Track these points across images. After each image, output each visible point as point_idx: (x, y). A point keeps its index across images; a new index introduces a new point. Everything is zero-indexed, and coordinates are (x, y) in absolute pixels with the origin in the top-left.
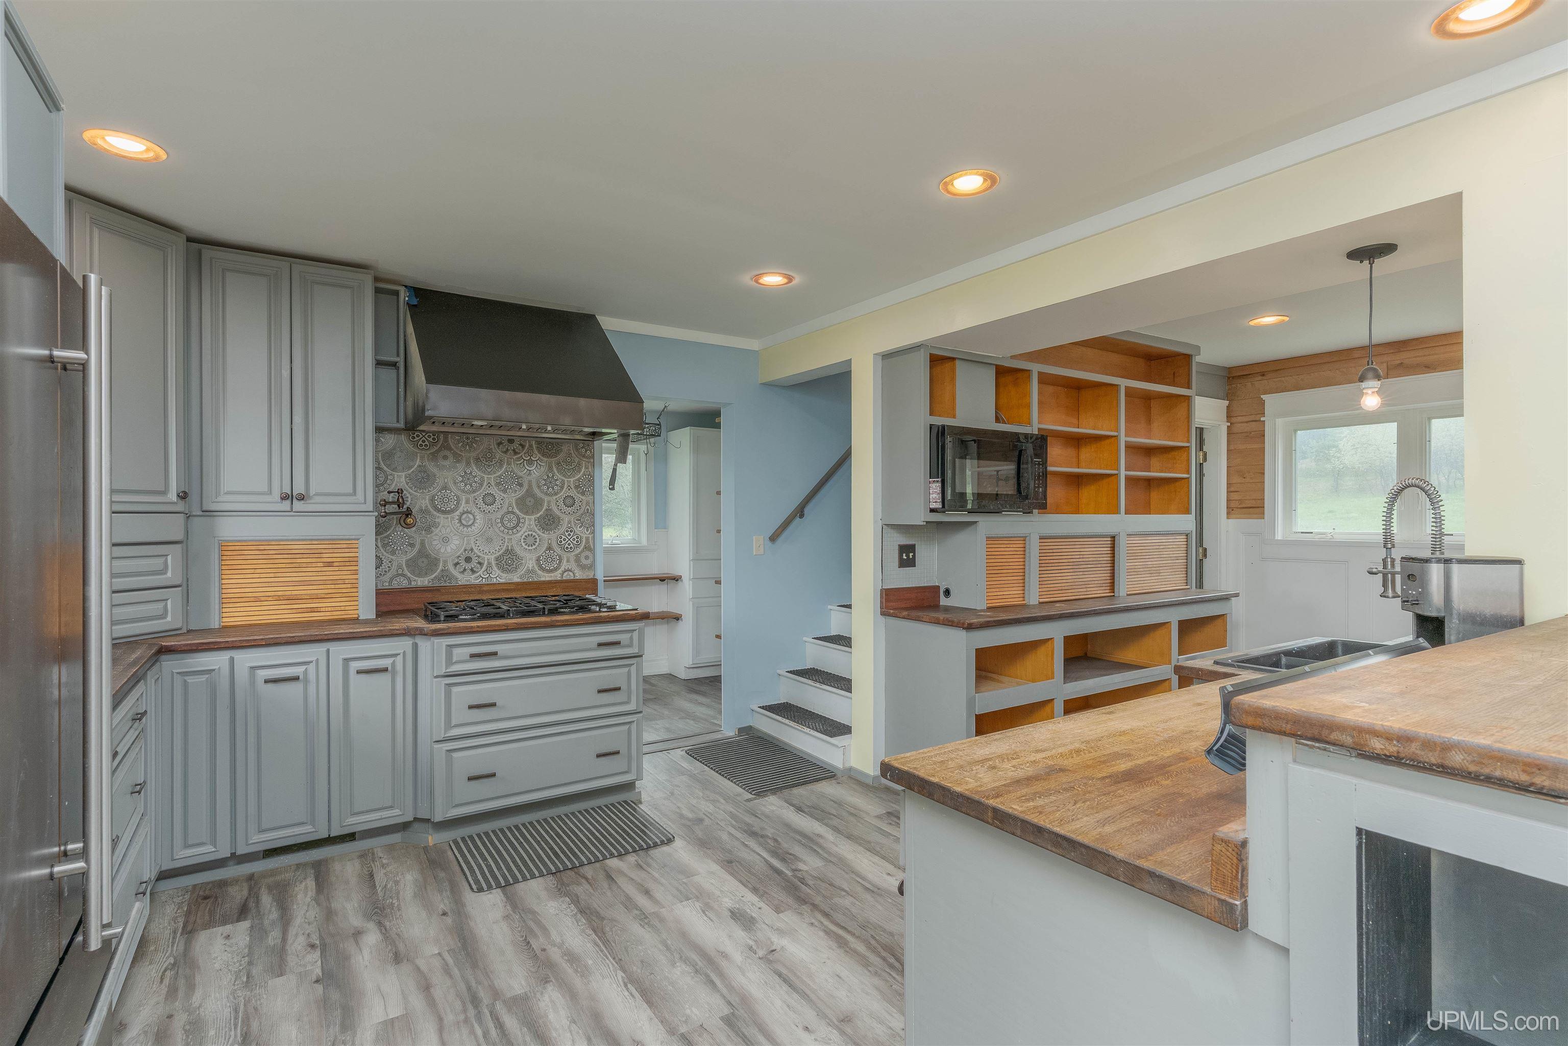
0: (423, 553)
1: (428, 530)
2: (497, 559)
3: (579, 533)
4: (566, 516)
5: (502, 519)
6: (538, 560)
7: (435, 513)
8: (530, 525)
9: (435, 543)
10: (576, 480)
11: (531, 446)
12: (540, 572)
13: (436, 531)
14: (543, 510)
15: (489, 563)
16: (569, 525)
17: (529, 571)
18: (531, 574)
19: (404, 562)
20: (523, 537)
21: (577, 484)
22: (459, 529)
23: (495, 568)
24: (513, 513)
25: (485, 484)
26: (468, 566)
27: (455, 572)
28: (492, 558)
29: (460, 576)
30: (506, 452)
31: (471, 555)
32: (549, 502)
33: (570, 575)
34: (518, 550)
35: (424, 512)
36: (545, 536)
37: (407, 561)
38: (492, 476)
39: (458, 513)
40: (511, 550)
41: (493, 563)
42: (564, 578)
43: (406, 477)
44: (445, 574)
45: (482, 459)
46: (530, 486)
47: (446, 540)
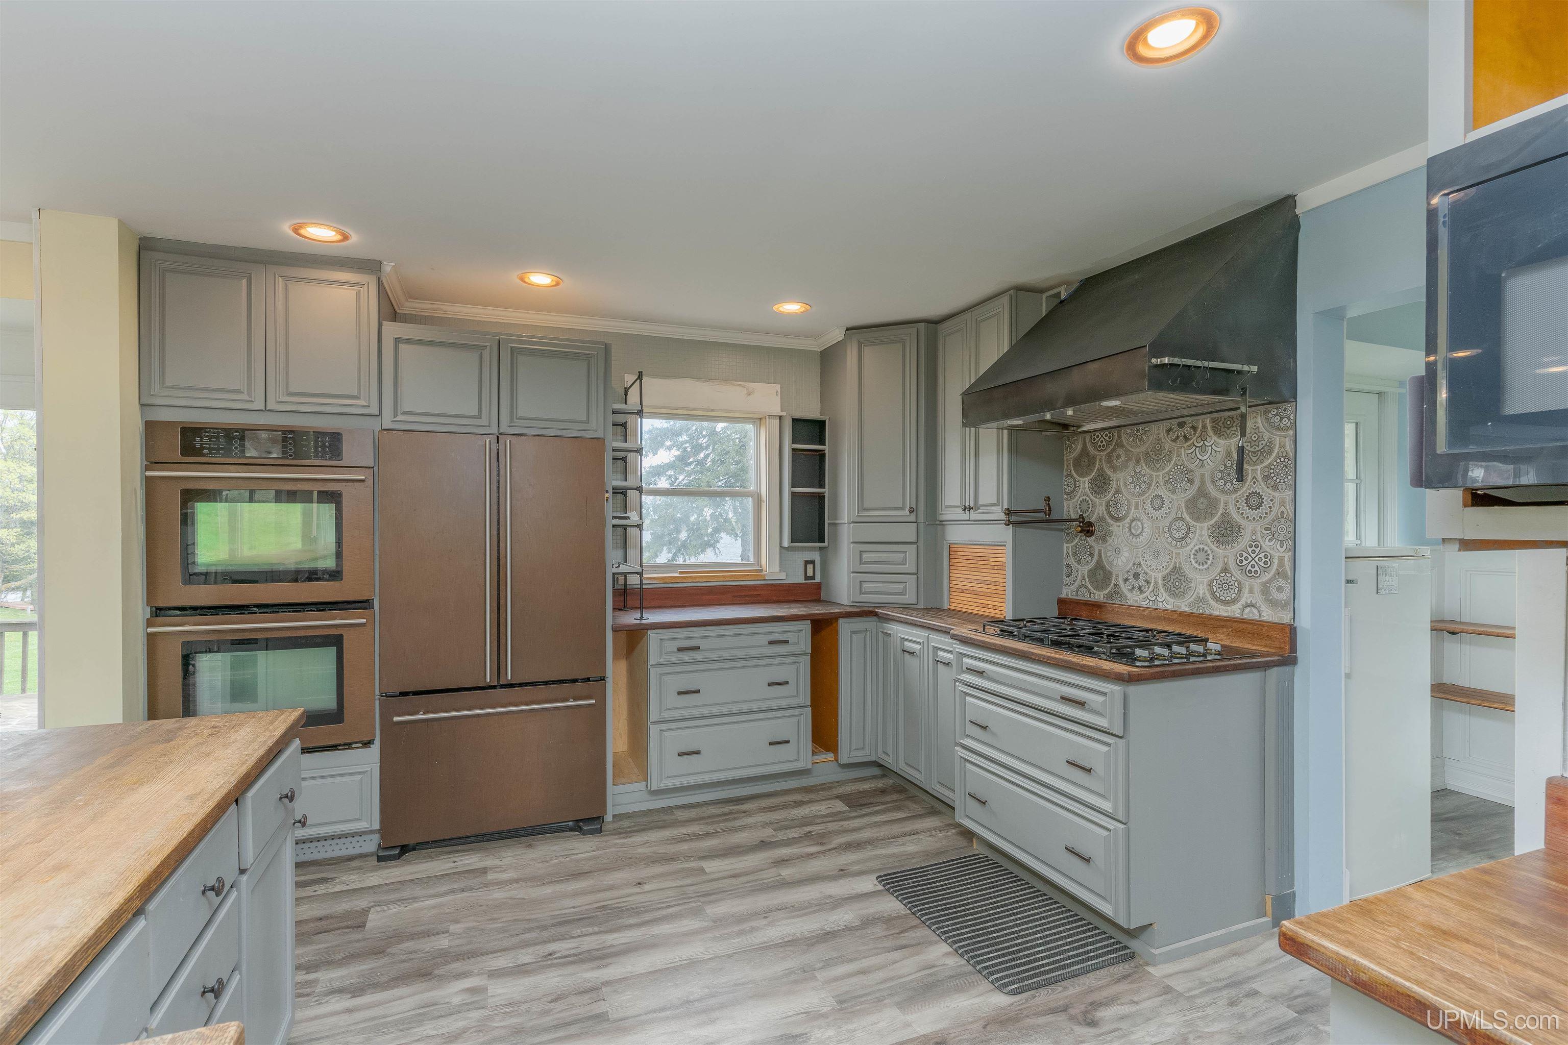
0: (1100, 565)
1: (1104, 539)
2: (1164, 578)
3: (1268, 550)
4: (1249, 523)
5: (1170, 527)
6: (1210, 585)
7: (1109, 521)
8: (1201, 535)
9: (1109, 554)
10: (1265, 467)
11: (1204, 427)
12: (1212, 602)
13: (1110, 540)
14: (1219, 514)
15: (1156, 583)
16: (1254, 537)
17: (1201, 600)
18: (1201, 604)
19: (1086, 572)
20: (1193, 551)
21: (1266, 474)
22: (1128, 539)
23: (1162, 590)
24: (1182, 519)
25: (1154, 484)
26: (1137, 583)
27: (1125, 589)
28: (1159, 576)
29: (1129, 595)
30: (1175, 441)
31: (1139, 570)
32: (1226, 503)
33: (1253, 613)
34: (1186, 569)
35: (1101, 519)
36: (1220, 552)
37: (1090, 571)
38: (1161, 474)
39: (1128, 520)
40: (1179, 568)
41: (1160, 582)
42: (1245, 617)
43: (1089, 482)
44: (1117, 592)
45: (1151, 453)
46: (1203, 482)
47: (1118, 552)
